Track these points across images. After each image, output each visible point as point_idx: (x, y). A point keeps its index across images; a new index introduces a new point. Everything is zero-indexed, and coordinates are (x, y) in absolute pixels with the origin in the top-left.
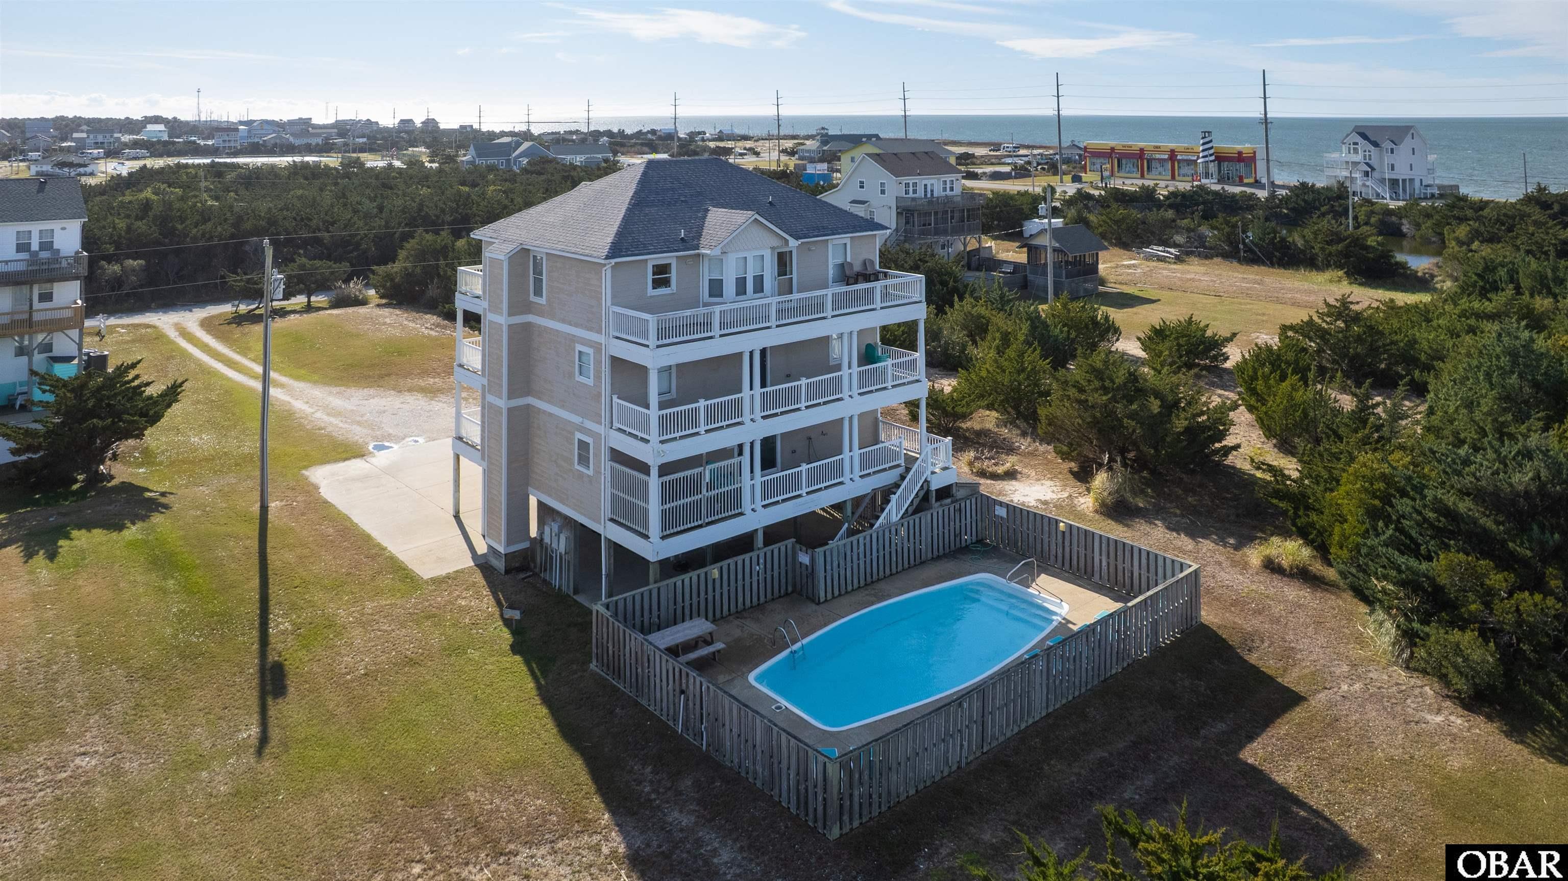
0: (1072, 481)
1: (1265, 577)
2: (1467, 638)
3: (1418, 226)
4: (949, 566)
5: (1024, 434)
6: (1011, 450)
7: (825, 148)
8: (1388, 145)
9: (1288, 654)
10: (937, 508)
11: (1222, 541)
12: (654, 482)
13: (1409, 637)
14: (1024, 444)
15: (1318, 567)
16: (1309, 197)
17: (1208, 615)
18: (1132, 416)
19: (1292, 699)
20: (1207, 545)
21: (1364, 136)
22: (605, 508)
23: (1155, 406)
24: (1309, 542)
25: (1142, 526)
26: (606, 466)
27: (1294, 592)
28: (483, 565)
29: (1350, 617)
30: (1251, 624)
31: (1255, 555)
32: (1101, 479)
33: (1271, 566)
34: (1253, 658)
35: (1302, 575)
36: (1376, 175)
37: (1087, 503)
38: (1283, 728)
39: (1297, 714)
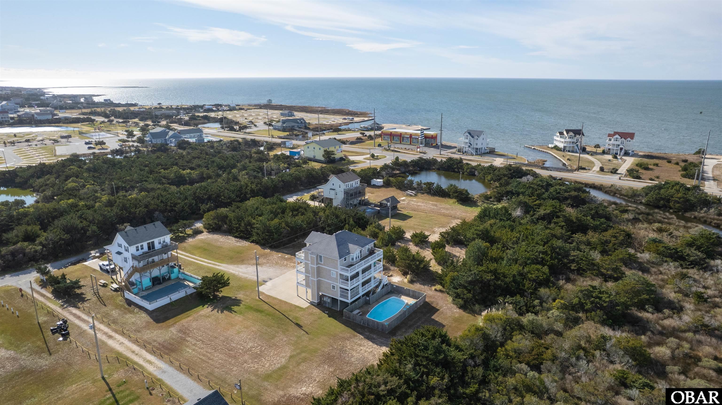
0: (402, 276)
1: (435, 292)
2: (460, 300)
3: (479, 173)
4: (387, 296)
5: (391, 265)
6: (390, 270)
7: (284, 125)
8: (476, 137)
9: (437, 304)
10: (385, 288)
11: (428, 286)
12: (349, 292)
13: (454, 300)
14: (392, 268)
15: (443, 289)
16: (452, 162)
17: (427, 300)
18: (414, 265)
19: (438, 310)
20: (426, 287)
21: (470, 133)
22: (339, 295)
23: (418, 263)
24: (441, 285)
25: (415, 284)
26: (339, 289)
27: (439, 294)
28: (312, 303)
29: (446, 297)
30: (432, 300)
31: (433, 288)
32: (408, 276)
33: (436, 290)
34: (433, 305)
35: (441, 291)
36: (472, 147)
37: (406, 280)
38: (436, 314)
39: (438, 312)
